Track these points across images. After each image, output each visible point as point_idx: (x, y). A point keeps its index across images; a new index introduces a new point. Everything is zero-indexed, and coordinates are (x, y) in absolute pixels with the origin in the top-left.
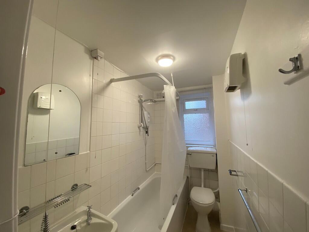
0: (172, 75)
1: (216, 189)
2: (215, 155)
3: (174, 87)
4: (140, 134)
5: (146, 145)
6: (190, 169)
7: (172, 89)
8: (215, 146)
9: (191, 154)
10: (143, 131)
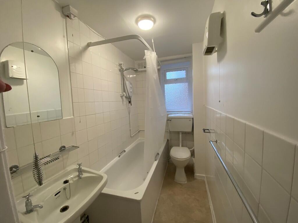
0: (153, 41)
1: (192, 148)
2: (192, 120)
3: (155, 53)
4: (123, 103)
5: (129, 114)
6: (170, 133)
7: (153, 55)
8: (192, 112)
9: (171, 120)
10: (126, 101)
